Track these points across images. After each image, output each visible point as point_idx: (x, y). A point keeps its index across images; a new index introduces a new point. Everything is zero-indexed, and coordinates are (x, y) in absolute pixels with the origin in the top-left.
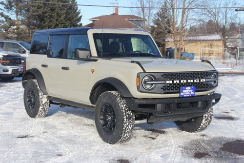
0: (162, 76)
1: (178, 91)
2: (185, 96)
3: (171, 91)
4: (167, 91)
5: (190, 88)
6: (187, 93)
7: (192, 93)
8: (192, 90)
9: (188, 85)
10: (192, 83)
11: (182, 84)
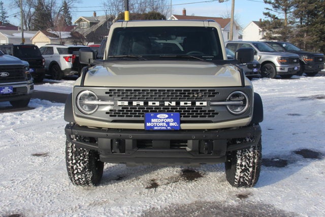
0: (106, 93)
1: (141, 118)
2: (156, 128)
3: (125, 118)
4: (117, 118)
5: (167, 116)
6: (161, 124)
7: (171, 124)
8: (172, 120)
9: (163, 109)
10: (173, 108)
11: (151, 108)
